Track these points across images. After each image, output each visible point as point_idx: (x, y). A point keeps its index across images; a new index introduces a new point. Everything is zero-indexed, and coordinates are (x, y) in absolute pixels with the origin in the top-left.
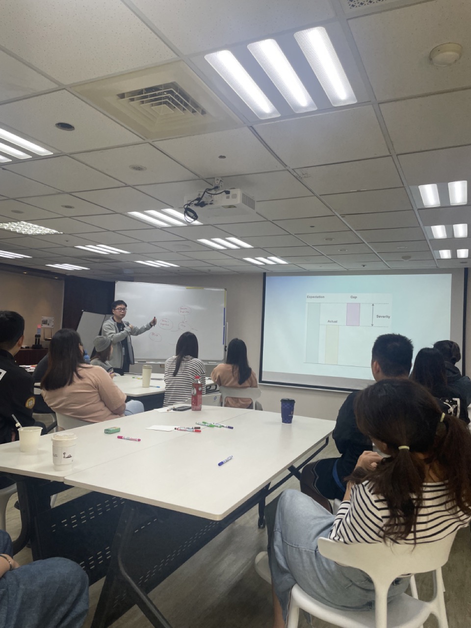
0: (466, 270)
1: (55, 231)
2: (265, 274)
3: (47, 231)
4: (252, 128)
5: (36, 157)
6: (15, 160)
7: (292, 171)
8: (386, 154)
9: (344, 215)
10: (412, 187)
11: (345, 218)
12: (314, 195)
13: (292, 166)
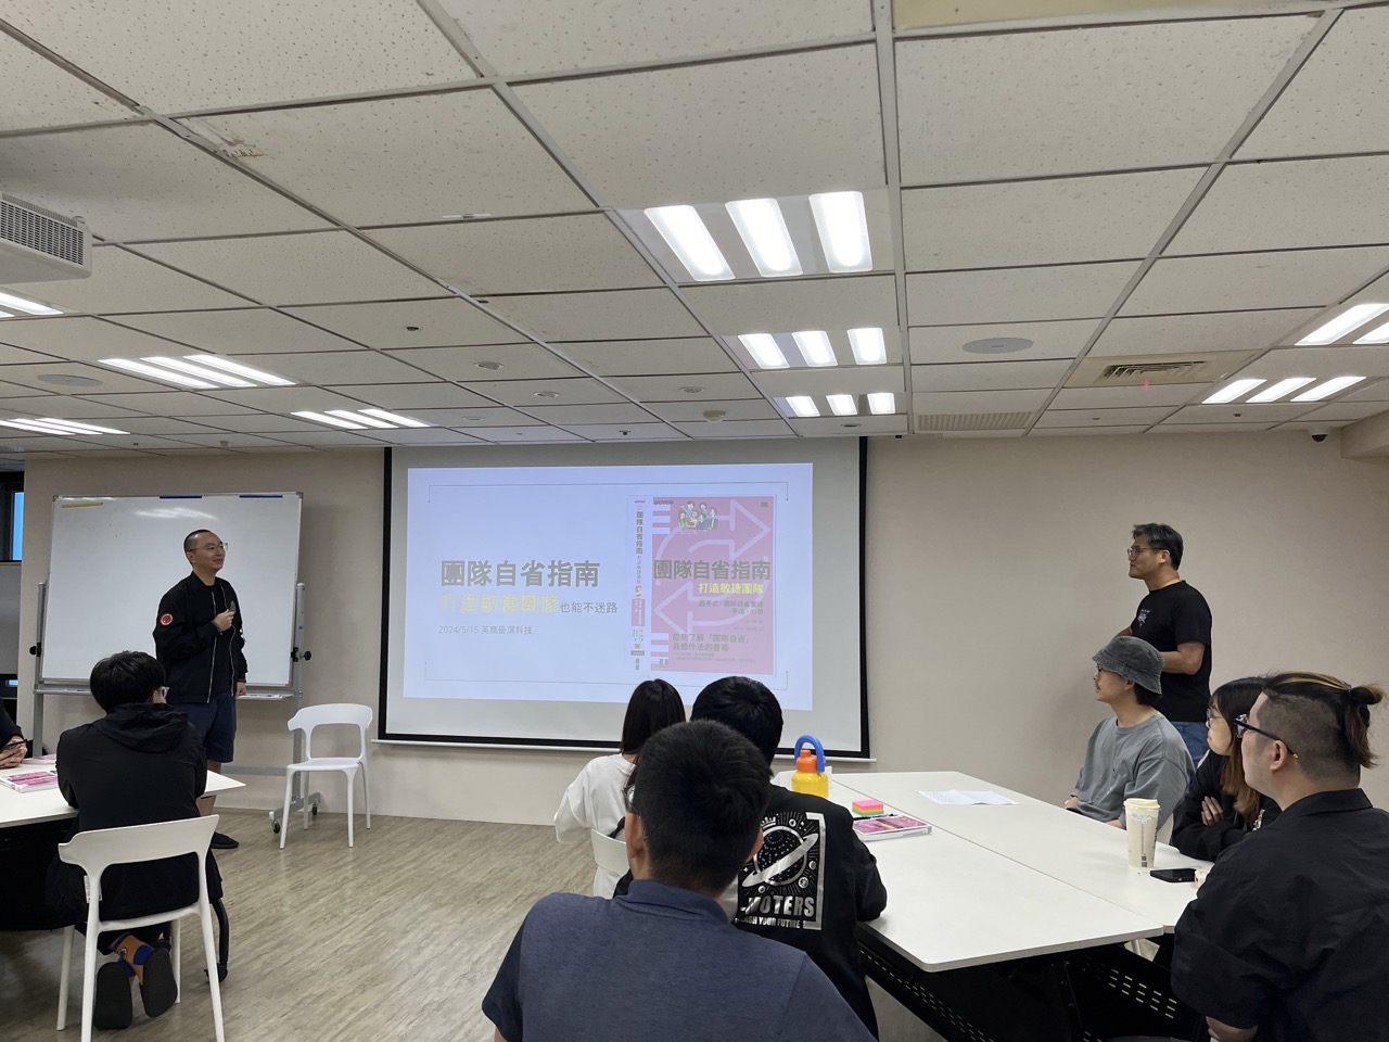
0: (864, 441)
2: (388, 452)
7: (169, 124)
8: (468, 76)
9: (483, 297)
10: (627, 214)
11: (493, 306)
12: (338, 225)
13: (161, 107)
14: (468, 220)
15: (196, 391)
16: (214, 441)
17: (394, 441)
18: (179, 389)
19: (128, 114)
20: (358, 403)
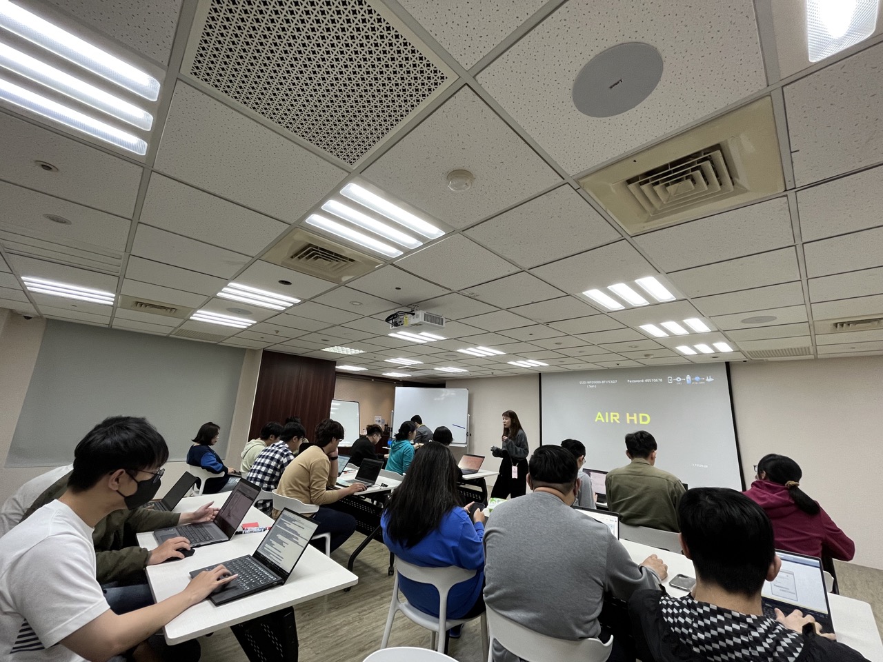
0: (728, 364)
1: (361, 351)
2: (540, 374)
3: (358, 352)
4: (392, 264)
5: (295, 305)
6: (288, 308)
7: (458, 292)
8: (518, 270)
9: (547, 323)
10: (578, 295)
11: (551, 325)
12: (502, 309)
13: (455, 289)
14: (533, 303)
15: (481, 357)
16: (490, 372)
17: (541, 371)
18: (477, 357)
19: (450, 292)
20: (525, 358)
